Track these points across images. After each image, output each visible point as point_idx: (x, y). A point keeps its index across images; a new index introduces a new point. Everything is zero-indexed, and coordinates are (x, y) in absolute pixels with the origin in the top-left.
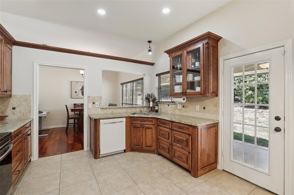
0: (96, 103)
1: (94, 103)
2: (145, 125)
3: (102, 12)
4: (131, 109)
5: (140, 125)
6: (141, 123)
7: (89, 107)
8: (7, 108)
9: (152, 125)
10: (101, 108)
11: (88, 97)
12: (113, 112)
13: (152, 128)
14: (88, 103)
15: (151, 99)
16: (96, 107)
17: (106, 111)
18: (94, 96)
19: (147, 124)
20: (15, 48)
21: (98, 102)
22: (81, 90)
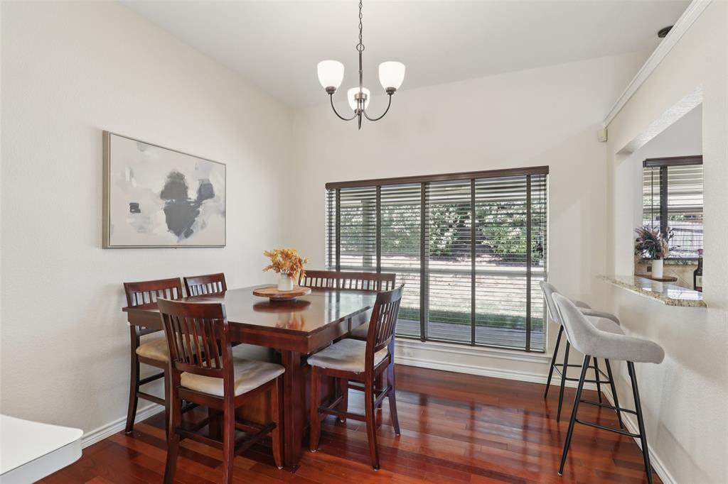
22: (164, 195)
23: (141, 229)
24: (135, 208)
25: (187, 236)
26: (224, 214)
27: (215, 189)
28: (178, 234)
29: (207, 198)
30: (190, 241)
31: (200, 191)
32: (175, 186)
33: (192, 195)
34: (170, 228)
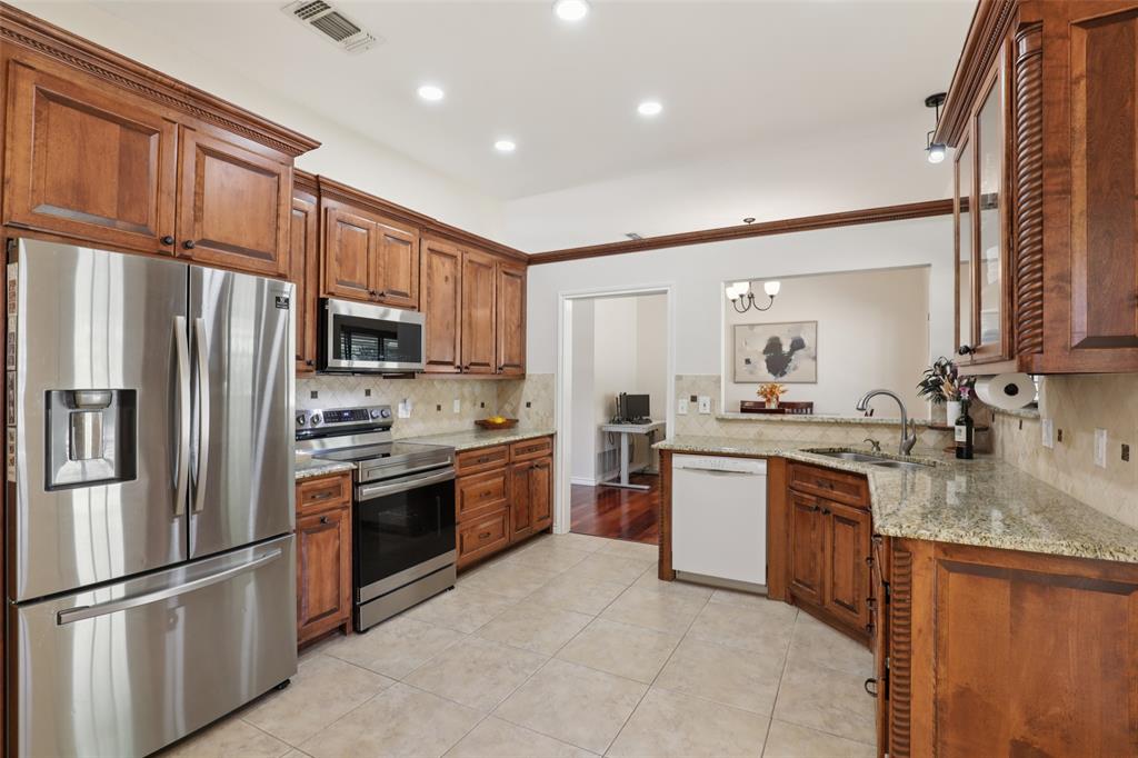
0: (701, 399)
1: (694, 399)
2: (833, 504)
3: (650, 109)
4: (847, 433)
5: (814, 498)
6: (819, 493)
7: (681, 412)
8: (519, 403)
9: (857, 511)
10: (717, 419)
11: (679, 378)
12: (760, 434)
13: (858, 523)
14: (677, 397)
15: (946, 389)
16: (701, 411)
17: (735, 430)
18: (696, 376)
19: (840, 499)
20: (532, 270)
21: (707, 395)
22: (765, 352)
23: (751, 373)
24: (748, 361)
25: (781, 376)
26: (815, 358)
27: (806, 342)
28: (775, 375)
29: (798, 349)
30: (785, 378)
31: (792, 346)
32: (774, 345)
33: (786, 349)
34: (769, 371)
